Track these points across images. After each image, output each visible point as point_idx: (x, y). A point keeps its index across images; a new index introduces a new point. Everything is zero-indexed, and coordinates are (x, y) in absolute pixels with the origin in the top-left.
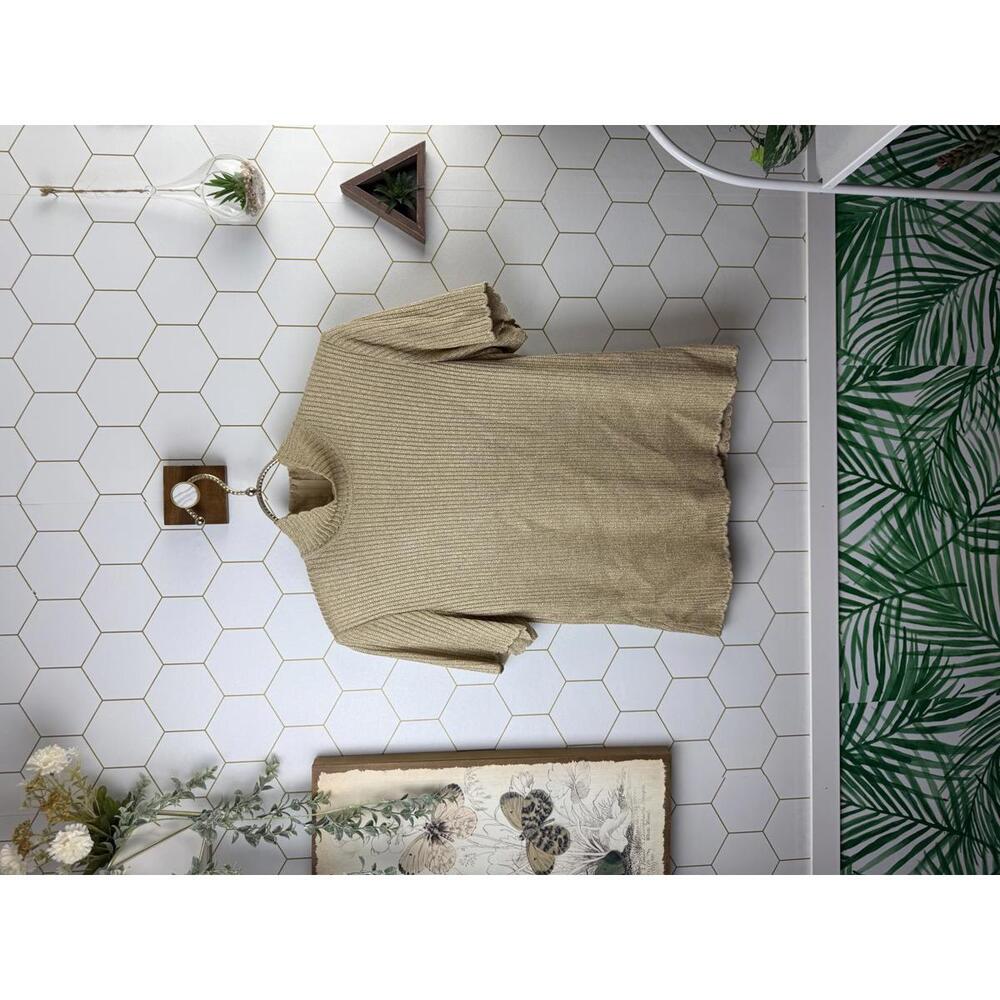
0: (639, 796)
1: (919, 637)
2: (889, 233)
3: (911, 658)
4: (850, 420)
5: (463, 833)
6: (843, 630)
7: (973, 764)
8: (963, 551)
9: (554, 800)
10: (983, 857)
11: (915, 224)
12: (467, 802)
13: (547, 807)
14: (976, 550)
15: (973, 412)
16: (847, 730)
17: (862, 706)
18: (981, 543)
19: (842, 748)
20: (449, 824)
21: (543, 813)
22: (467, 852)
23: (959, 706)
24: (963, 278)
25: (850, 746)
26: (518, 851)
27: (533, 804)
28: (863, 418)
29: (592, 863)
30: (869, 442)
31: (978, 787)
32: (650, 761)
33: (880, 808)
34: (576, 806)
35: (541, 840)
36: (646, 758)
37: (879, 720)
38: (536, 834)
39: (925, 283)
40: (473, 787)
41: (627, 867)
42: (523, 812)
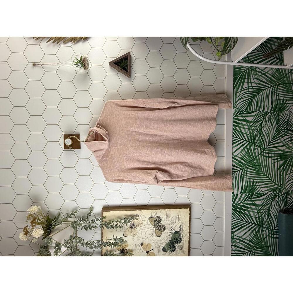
0: (183, 217)
1: (251, 178)
2: (246, 77)
3: (249, 183)
4: (236, 124)
5: (139, 226)
6: (233, 176)
7: (264, 209)
8: (263, 157)
9: (162, 218)
10: (266, 231)
11: (253, 75)
12: (140, 219)
13: (160, 220)
14: (266, 156)
15: (266, 122)
16: (234, 201)
17: (237, 195)
18: (267, 155)
19: (232, 205)
20: (136, 224)
21: (159, 222)
22: (139, 231)
23: (261, 195)
24: (264, 89)
25: (234, 204)
26: (153, 231)
27: (157, 219)
28: (239, 123)
29: (171, 234)
30: (240, 130)
31: (265, 214)
32: (186, 209)
33: (241, 220)
34: (167, 220)
35: (159, 228)
37: (241, 198)
38: (157, 227)
39: (255, 90)
40: (142, 215)
41: (180, 235)
42: (154, 221)
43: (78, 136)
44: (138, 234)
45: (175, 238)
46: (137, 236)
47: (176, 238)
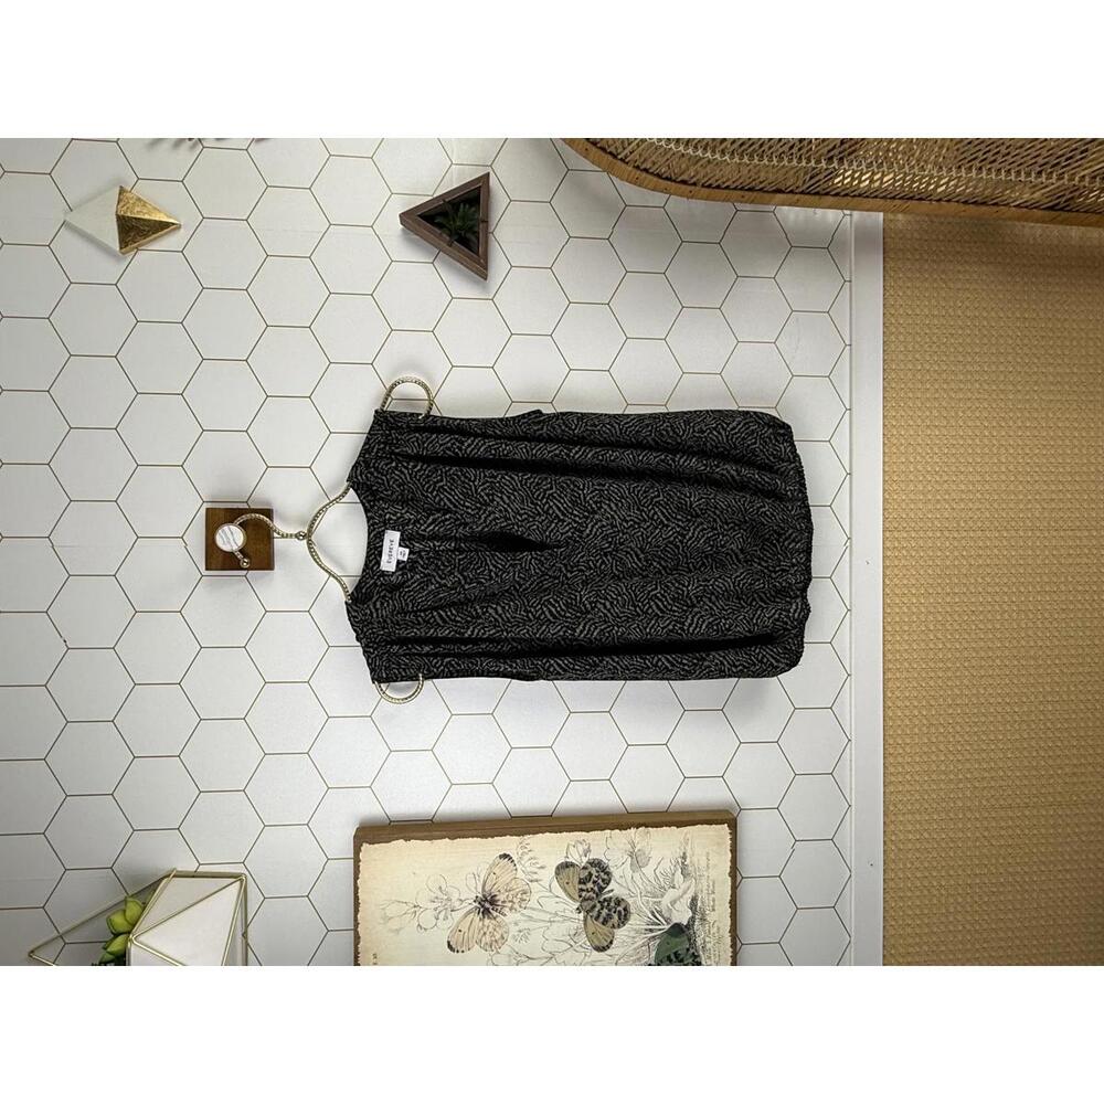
0: (703, 863)
5: (516, 906)
13: (606, 877)
20: (501, 897)
21: (602, 884)
22: (522, 925)
26: (575, 925)
27: (590, 874)
29: (653, 937)
32: (714, 826)
34: (637, 876)
35: (599, 913)
36: (709, 823)
38: (594, 906)
40: (526, 857)
41: (691, 941)
42: (580, 883)
44: (510, 941)
45: (673, 957)
46: (505, 949)
47: (675, 954)
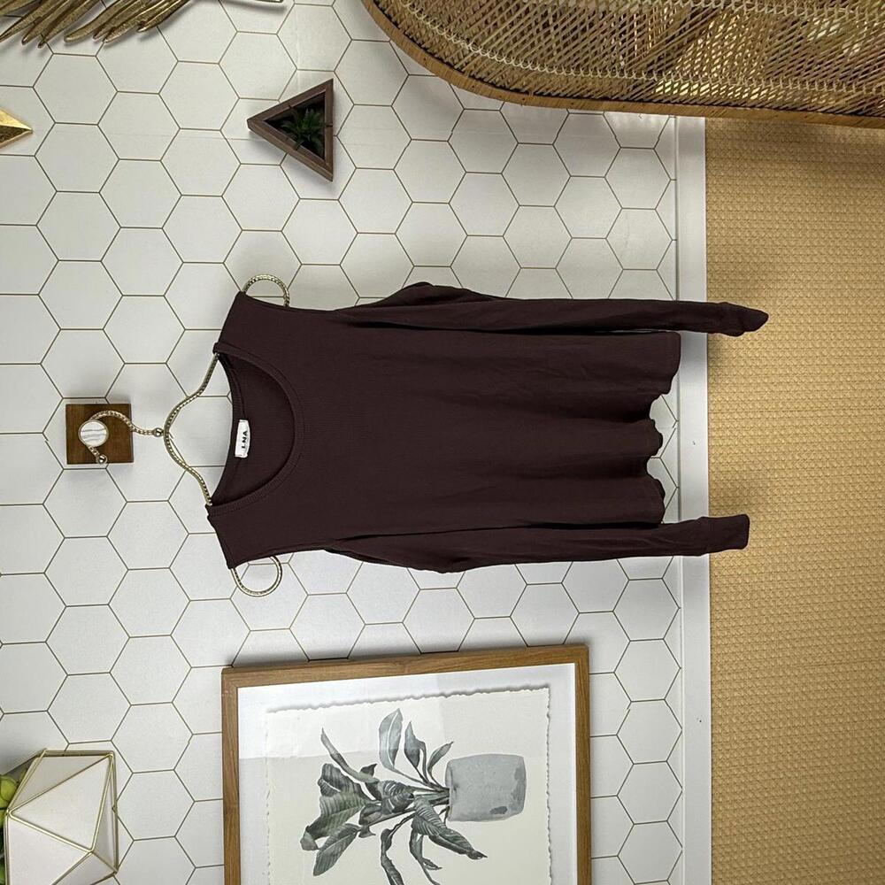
43: (126, 409)
